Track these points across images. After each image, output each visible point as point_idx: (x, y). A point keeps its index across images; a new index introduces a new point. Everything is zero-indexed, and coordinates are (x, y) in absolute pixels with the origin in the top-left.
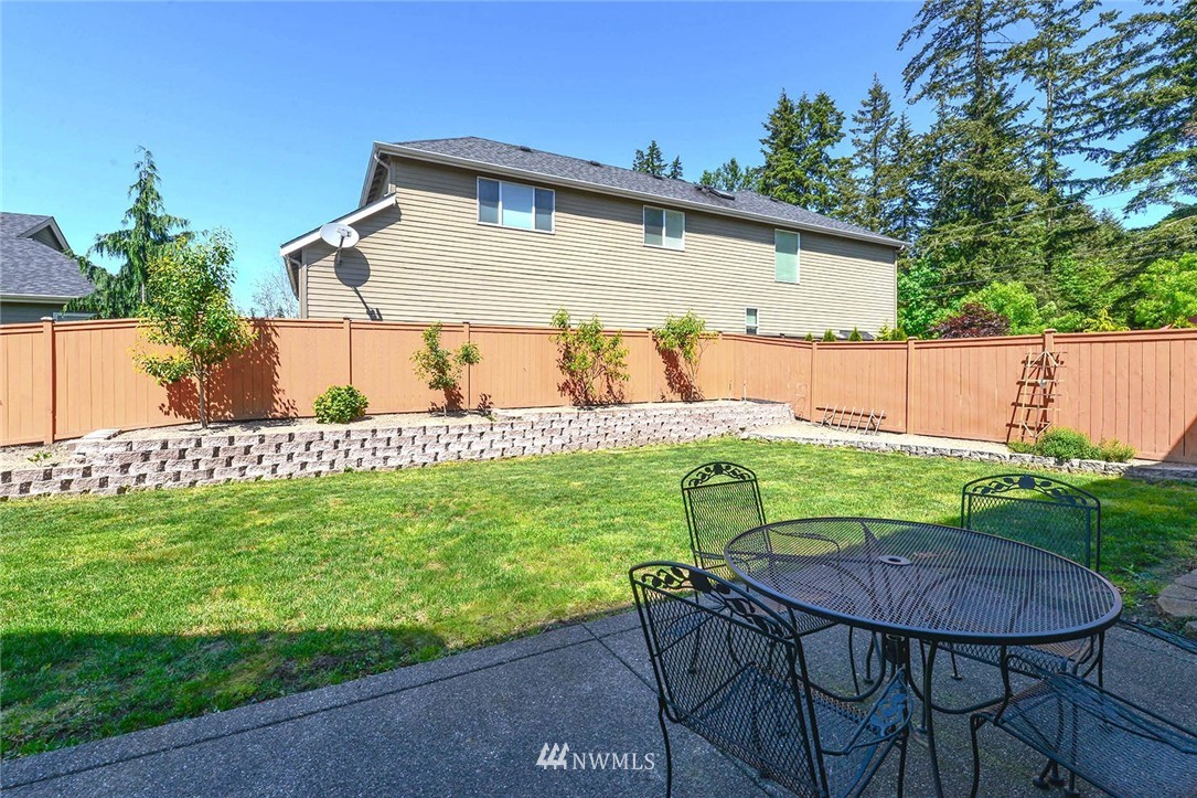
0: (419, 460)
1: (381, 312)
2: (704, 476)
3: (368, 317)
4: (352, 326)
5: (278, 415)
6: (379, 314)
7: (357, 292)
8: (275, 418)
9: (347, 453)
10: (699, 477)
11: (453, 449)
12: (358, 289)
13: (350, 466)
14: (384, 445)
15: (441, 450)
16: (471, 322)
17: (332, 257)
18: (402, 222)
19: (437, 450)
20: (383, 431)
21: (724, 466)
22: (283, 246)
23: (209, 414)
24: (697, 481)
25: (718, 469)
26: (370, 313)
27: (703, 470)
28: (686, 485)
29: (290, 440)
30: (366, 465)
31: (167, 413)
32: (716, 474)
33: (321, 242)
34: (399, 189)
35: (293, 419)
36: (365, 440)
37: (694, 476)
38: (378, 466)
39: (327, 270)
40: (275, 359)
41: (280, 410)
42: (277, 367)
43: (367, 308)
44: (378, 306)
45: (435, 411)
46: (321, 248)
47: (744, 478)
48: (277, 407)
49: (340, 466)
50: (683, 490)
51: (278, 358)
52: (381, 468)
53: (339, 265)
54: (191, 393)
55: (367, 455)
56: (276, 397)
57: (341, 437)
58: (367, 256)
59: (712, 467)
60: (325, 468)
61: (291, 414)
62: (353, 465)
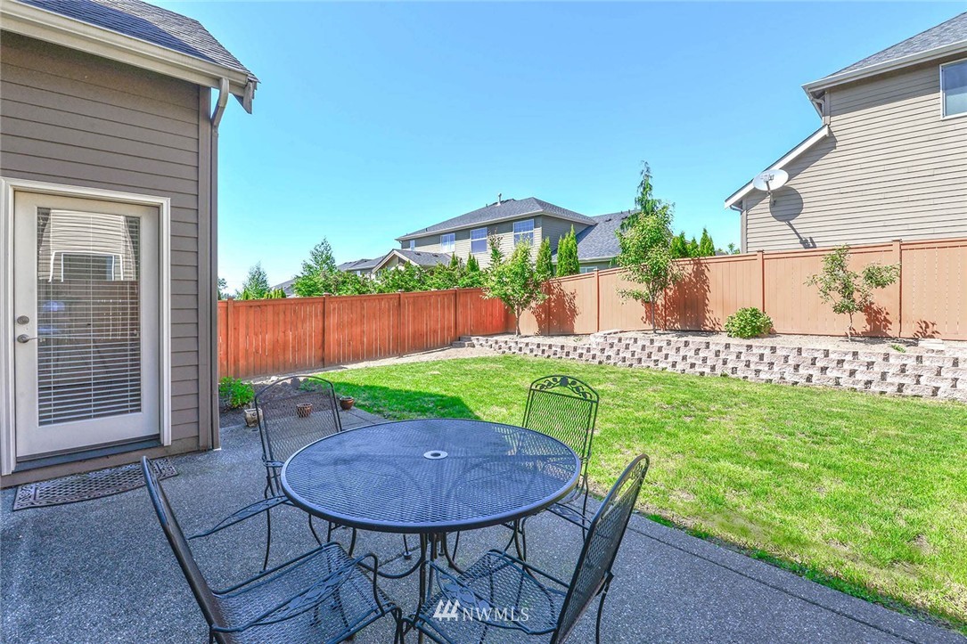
0: (790, 377)
1: (815, 240)
2: (550, 384)
3: (801, 246)
4: (765, 257)
5: (707, 328)
6: (813, 242)
7: (790, 225)
8: (706, 331)
9: (725, 362)
10: (546, 384)
11: (832, 374)
12: (791, 222)
13: (726, 372)
14: (757, 359)
15: (815, 372)
16: (903, 239)
17: (767, 200)
18: (838, 149)
19: (811, 372)
20: (757, 347)
21: (570, 381)
22: (726, 201)
23: (666, 325)
24: (543, 386)
25: (564, 382)
26: (804, 242)
27: (551, 379)
28: (533, 387)
29: (685, 346)
30: (740, 374)
31: (645, 323)
32: (561, 385)
33: (755, 191)
34: (833, 119)
35: (718, 332)
36: (741, 353)
37: (541, 382)
38: (750, 376)
39: (764, 211)
40: (706, 288)
41: (709, 325)
42: (708, 293)
43: (800, 238)
44: (811, 235)
45: (853, 336)
46: (756, 195)
47: (585, 396)
48: (708, 323)
49: (718, 371)
50: (531, 389)
51: (708, 286)
52: (752, 379)
53: (773, 204)
54: (656, 310)
55: (741, 366)
56: (707, 315)
57: (721, 348)
58: (799, 191)
59: (559, 379)
60: (707, 370)
61: (717, 329)
62: (728, 372)
